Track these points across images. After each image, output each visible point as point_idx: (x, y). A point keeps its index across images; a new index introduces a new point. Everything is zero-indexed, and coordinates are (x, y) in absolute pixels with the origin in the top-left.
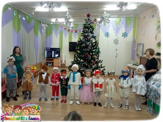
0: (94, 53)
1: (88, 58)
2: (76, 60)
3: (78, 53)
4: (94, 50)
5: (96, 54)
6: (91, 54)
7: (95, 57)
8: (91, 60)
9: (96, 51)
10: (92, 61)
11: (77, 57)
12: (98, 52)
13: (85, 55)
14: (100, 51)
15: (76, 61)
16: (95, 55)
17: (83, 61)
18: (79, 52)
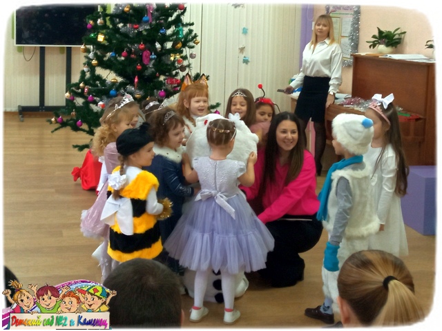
0: (169, 45)
1: (145, 67)
2: (88, 75)
3: (98, 46)
4: (169, 32)
5: (179, 45)
6: (158, 45)
7: (174, 62)
8: (159, 77)
9: (176, 33)
10: (162, 78)
11: (94, 62)
12: (189, 40)
13: (130, 52)
14: (196, 36)
15: (89, 79)
16: (174, 50)
17: (120, 79)
18: (101, 38)
